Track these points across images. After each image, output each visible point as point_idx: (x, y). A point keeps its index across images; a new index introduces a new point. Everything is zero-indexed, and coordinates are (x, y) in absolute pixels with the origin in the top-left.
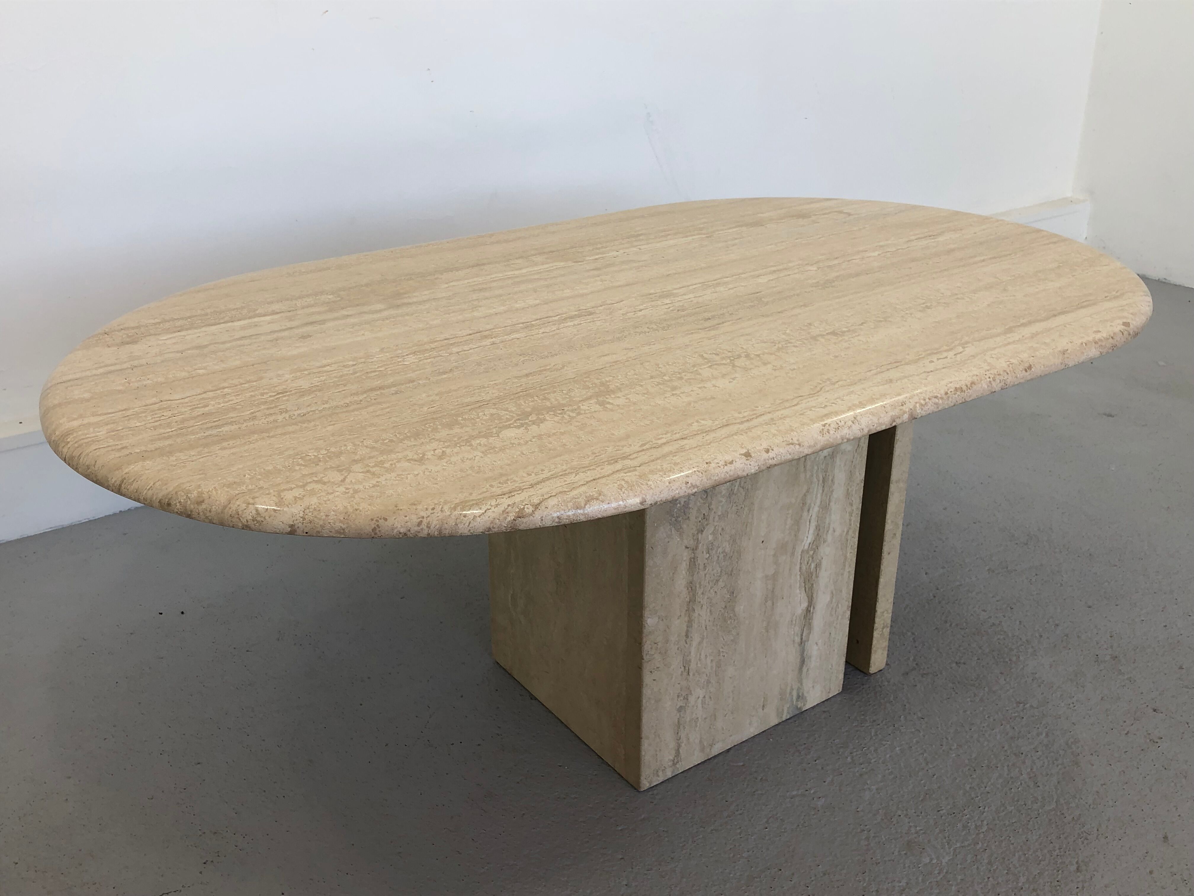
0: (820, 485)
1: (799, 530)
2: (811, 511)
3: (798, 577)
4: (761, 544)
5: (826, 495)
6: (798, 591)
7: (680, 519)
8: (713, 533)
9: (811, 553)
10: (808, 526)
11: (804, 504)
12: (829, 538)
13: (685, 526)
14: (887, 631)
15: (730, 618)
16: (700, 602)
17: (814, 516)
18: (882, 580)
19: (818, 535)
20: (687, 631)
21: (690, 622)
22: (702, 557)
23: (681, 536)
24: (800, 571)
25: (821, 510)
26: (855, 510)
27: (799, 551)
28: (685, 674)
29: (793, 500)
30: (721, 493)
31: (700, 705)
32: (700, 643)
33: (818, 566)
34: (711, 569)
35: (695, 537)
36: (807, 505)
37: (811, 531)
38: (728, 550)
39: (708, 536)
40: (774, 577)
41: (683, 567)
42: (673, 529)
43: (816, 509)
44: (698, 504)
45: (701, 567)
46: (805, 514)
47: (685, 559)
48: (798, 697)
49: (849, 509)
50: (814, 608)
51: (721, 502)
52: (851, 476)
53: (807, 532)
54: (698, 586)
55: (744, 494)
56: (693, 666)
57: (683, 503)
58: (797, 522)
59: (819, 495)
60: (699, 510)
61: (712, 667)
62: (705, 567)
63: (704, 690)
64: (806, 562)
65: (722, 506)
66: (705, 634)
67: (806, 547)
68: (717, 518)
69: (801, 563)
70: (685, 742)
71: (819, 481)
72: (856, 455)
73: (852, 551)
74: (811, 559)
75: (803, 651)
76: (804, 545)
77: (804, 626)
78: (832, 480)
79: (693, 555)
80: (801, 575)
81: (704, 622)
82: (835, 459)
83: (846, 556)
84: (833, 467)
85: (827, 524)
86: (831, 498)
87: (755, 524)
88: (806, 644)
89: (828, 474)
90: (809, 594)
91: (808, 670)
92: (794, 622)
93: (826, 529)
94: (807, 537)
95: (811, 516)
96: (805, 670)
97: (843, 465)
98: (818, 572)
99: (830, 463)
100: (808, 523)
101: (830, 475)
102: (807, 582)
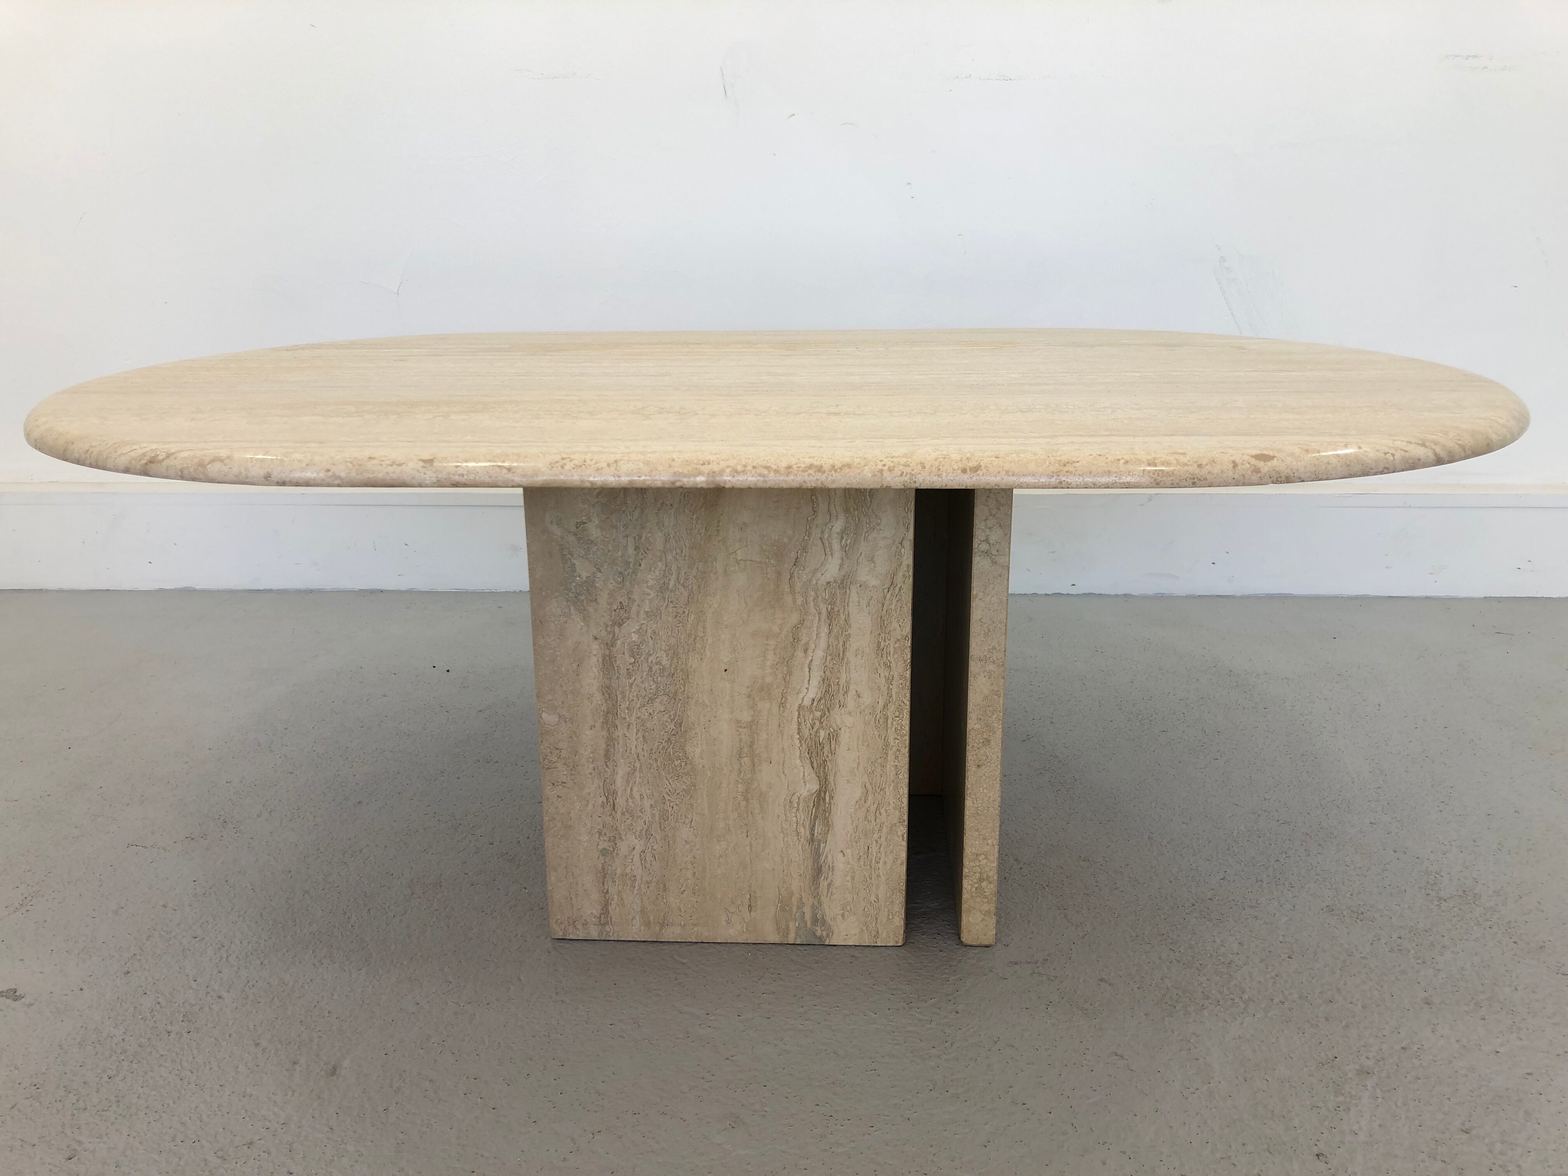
0: (823, 620)
1: (790, 673)
2: (810, 652)
3: (797, 742)
4: (724, 672)
5: (837, 638)
6: (798, 761)
7: (583, 598)
8: (638, 632)
9: (818, 714)
10: (807, 673)
11: (796, 639)
12: (850, 702)
13: (591, 609)
14: (990, 888)
15: (679, 758)
16: (625, 719)
17: (817, 662)
18: (970, 805)
19: (827, 692)
20: (607, 751)
21: (611, 741)
22: (624, 661)
23: (586, 618)
24: (798, 734)
25: (829, 658)
26: (896, 677)
27: (793, 703)
28: (608, 808)
29: (776, 629)
30: (647, 582)
31: (637, 859)
32: (630, 774)
33: (834, 737)
34: (640, 680)
35: (609, 629)
36: (803, 642)
37: (815, 682)
38: (665, 662)
39: (630, 632)
40: (753, 726)
41: (593, 663)
42: (572, 608)
43: (820, 654)
44: (611, 587)
45: (623, 671)
46: (800, 654)
47: (595, 653)
48: (815, 921)
49: (884, 672)
50: (831, 798)
51: (649, 594)
52: (882, 624)
53: (806, 681)
54: (619, 697)
55: (686, 594)
56: (620, 801)
57: (584, 578)
58: (786, 663)
59: (823, 635)
60: (611, 595)
61: (653, 816)
62: (629, 675)
63: (642, 842)
64: (808, 725)
65: (651, 601)
66: (638, 765)
67: (807, 702)
68: (642, 615)
69: (799, 724)
70: (616, 899)
71: (820, 613)
72: (889, 595)
73: (899, 737)
74: (817, 723)
75: (816, 855)
76: (803, 699)
77: (816, 817)
78: (846, 621)
79: (607, 652)
80: (801, 739)
81: (633, 748)
82: (848, 591)
83: (886, 741)
84: (846, 602)
85: (843, 681)
86: (847, 645)
87: (710, 641)
88: (822, 845)
89: (836, 609)
90: (819, 773)
91: (829, 885)
92: (796, 805)
93: (842, 687)
94: (807, 689)
95: (812, 660)
96: (824, 884)
97: (864, 603)
98: (833, 746)
99: (838, 595)
100: (807, 669)
101: (841, 611)
102: (814, 755)
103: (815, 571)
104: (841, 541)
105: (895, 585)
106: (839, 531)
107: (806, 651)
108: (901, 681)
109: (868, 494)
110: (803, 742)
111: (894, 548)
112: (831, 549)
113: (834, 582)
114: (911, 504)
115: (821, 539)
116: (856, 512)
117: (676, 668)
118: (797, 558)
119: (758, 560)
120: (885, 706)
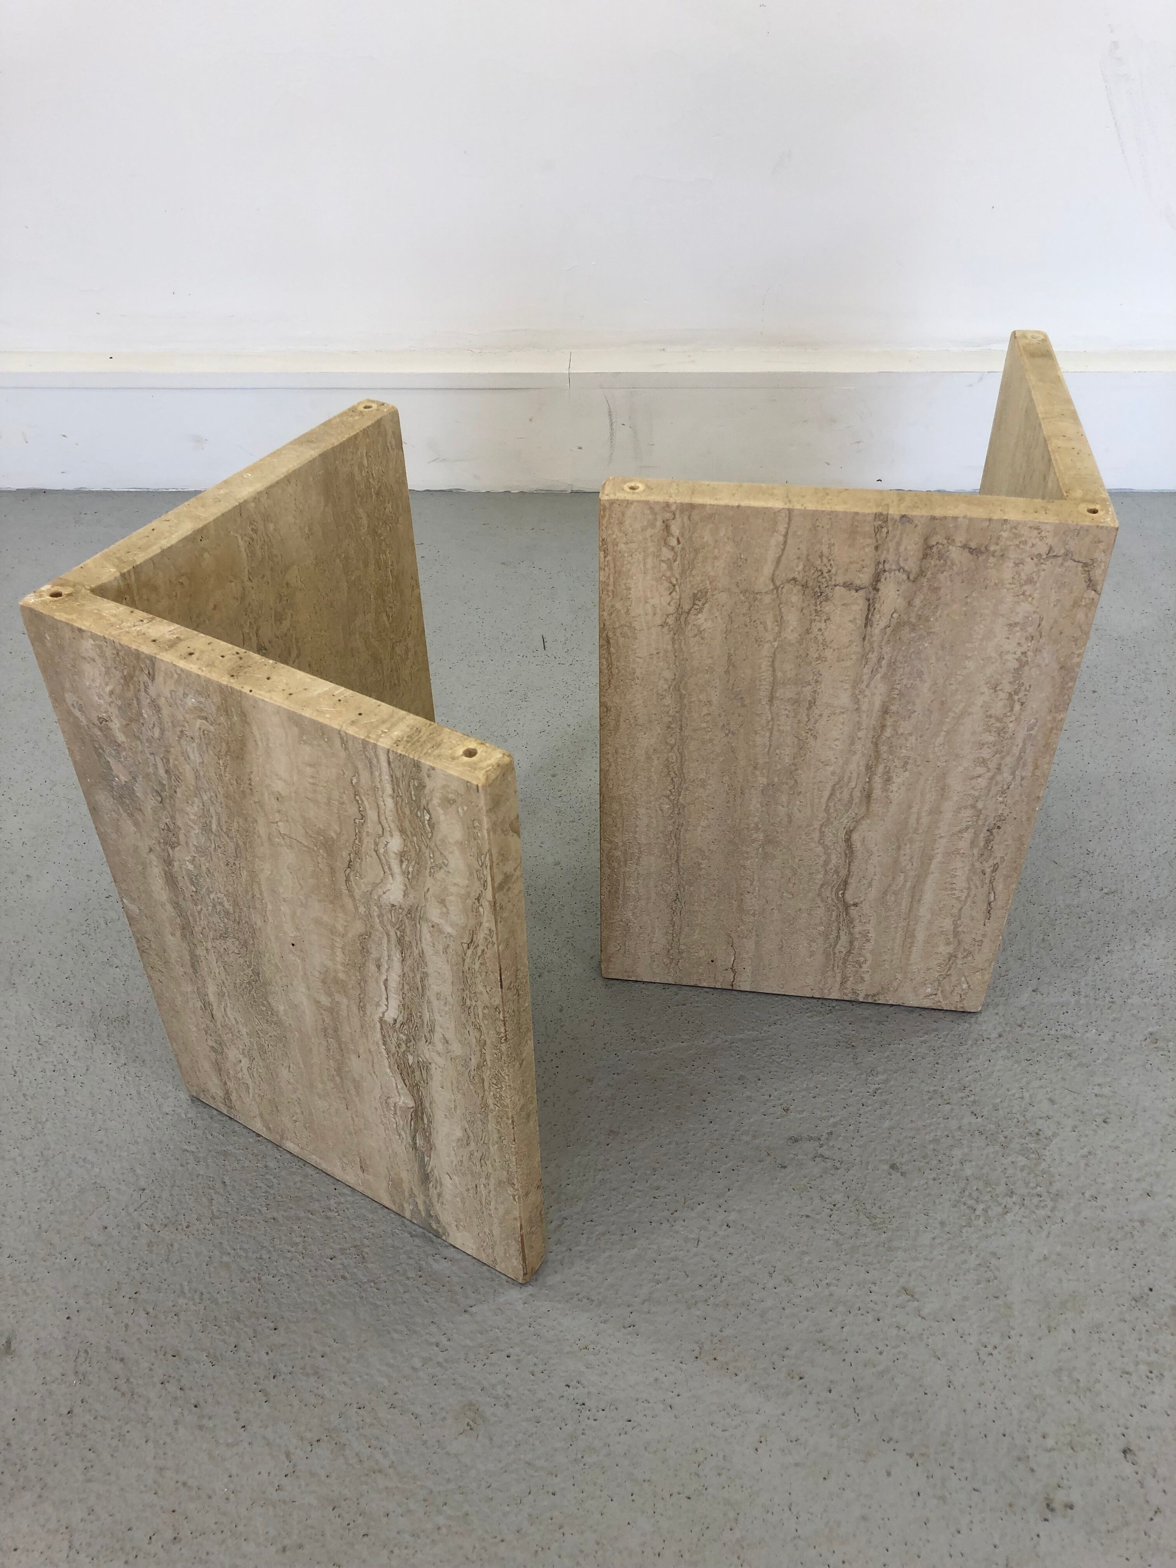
0: (393, 943)
3: (384, 1052)
4: (291, 946)
5: (413, 970)
6: (388, 1071)
7: (127, 801)
8: (192, 862)
9: (403, 1036)
10: (384, 990)
12: (438, 1043)
13: (139, 817)
15: (264, 1005)
16: (202, 941)
19: (409, 1019)
20: (193, 963)
21: (193, 956)
22: (185, 885)
23: (136, 825)
24: (384, 1045)
27: (373, 1013)
28: (207, 1015)
29: (340, 928)
30: (188, 814)
31: (245, 1071)
32: (220, 996)
33: (423, 1067)
34: (206, 912)
35: (162, 846)
36: (373, 956)
37: (394, 1003)
39: (184, 859)
40: (333, 1013)
41: (157, 873)
42: (120, 807)
43: (395, 977)
44: (152, 802)
45: (188, 895)
46: (372, 966)
47: (155, 864)
48: (429, 1215)
49: (474, 1032)
51: (193, 828)
52: (464, 980)
53: (384, 998)
54: (191, 918)
55: (232, 845)
56: (217, 1014)
57: (123, 782)
58: (358, 969)
59: (396, 960)
60: (154, 811)
61: (251, 1043)
62: (195, 902)
63: (247, 1060)
64: (394, 1042)
65: (197, 836)
66: (225, 990)
67: (389, 1019)
68: (192, 847)
69: (384, 1036)
70: (235, 1093)
71: (388, 935)
72: (469, 952)
73: (499, 1105)
74: (404, 1045)
75: (423, 1165)
76: (383, 1013)
77: (416, 1131)
78: (420, 956)
79: (167, 868)
80: (388, 1052)
81: (217, 975)
82: (418, 926)
83: (484, 1101)
84: (418, 936)
85: (426, 1016)
86: (426, 983)
87: (270, 907)
88: (426, 1159)
89: (407, 939)
90: (413, 1092)
91: (439, 1195)
92: (392, 1108)
93: (426, 1023)
94: (387, 1006)
95: (386, 980)
96: (433, 1192)
97: (440, 948)
98: (425, 1076)
99: (407, 924)
100: (383, 987)
101: (414, 944)
102: (405, 1073)
103: (375, 885)
104: (401, 866)
105: (475, 944)
106: (396, 851)
107: (379, 967)
108: (494, 1051)
109: (426, 822)
110: (390, 1055)
111: (469, 902)
112: (390, 869)
113: (400, 908)
114: (485, 858)
115: (376, 851)
116: (415, 838)
117: (240, 917)
118: (350, 861)
119: (306, 844)
120: (479, 1067)
